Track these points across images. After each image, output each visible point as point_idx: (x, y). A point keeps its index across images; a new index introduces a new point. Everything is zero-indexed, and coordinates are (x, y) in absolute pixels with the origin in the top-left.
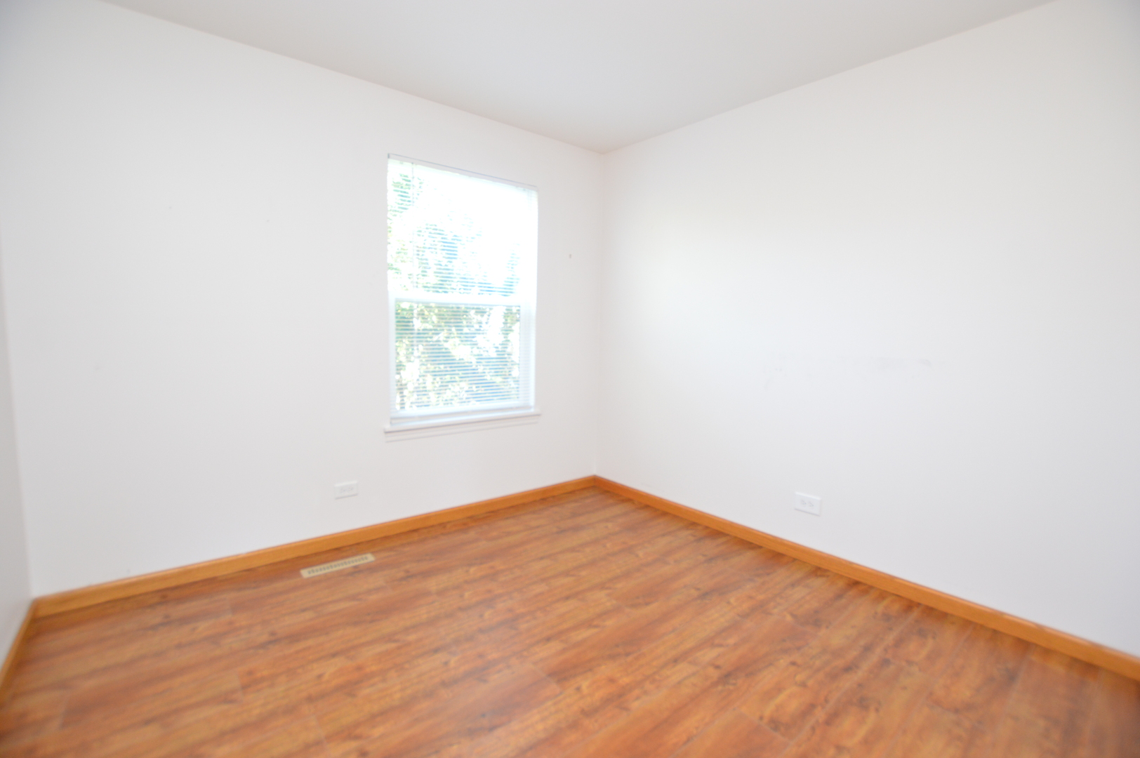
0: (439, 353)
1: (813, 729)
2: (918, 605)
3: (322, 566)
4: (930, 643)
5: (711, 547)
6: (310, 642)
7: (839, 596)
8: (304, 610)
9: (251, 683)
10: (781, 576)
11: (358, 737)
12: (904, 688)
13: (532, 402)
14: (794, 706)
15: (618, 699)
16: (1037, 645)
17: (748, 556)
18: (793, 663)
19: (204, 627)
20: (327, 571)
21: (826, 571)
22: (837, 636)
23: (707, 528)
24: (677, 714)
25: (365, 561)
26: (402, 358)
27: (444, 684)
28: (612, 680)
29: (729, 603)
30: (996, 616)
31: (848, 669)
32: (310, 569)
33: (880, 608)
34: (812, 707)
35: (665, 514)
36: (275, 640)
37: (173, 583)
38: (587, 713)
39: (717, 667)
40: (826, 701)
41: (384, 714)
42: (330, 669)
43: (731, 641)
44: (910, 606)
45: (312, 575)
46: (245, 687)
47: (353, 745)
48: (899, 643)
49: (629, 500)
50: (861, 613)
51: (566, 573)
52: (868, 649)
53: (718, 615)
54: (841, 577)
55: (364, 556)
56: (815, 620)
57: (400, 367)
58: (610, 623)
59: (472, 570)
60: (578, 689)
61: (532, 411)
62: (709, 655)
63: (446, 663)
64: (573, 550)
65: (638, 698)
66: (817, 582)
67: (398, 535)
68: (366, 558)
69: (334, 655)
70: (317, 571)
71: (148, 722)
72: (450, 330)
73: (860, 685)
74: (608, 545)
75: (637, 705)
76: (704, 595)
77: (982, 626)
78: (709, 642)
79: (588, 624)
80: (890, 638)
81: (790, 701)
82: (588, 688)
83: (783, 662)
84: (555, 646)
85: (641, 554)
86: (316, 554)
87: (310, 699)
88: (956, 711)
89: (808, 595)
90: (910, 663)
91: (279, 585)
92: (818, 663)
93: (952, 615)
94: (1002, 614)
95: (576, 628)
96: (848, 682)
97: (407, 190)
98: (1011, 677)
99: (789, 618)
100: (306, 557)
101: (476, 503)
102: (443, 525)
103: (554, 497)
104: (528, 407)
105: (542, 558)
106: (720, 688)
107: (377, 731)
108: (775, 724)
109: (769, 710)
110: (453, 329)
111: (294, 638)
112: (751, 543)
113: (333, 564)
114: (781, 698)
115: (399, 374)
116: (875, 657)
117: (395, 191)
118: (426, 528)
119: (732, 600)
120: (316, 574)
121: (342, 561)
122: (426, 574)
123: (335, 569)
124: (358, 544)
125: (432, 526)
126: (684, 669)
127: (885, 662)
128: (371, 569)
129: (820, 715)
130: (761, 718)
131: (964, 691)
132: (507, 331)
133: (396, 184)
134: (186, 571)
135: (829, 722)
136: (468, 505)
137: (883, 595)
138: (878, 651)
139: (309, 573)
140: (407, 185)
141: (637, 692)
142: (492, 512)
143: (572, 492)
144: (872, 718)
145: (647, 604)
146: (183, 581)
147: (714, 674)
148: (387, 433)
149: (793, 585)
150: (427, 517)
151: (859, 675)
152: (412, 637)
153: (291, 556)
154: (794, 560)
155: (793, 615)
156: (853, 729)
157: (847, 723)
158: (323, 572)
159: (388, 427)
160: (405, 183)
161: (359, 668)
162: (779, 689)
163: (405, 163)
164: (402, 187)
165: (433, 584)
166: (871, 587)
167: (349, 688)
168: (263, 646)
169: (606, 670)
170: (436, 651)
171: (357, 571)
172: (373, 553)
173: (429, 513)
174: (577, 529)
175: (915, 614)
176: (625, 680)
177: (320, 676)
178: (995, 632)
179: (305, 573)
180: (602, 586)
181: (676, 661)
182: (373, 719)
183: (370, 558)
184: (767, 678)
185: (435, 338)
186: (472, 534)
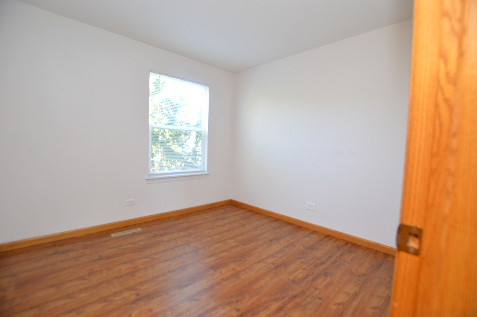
0: (169, 150)
1: (307, 283)
2: (350, 243)
3: (120, 233)
4: (353, 255)
5: (275, 225)
6: (116, 259)
7: (322, 240)
8: (113, 248)
9: (92, 273)
10: (300, 234)
11: (136, 289)
12: (342, 269)
13: (206, 169)
14: (301, 276)
15: (236, 275)
16: (391, 255)
17: (289, 227)
18: (302, 262)
19: (71, 255)
20: (122, 234)
21: (318, 232)
22: (319, 254)
23: (274, 218)
24: (257, 279)
25: (137, 231)
26: (154, 152)
27: (169, 272)
28: (234, 269)
29: (280, 243)
30: (377, 245)
31: (322, 264)
32: (115, 234)
33: (336, 244)
34: (307, 276)
35: (258, 213)
36: (101, 258)
37: (58, 239)
38: (224, 280)
39: (274, 264)
40: (313, 274)
41: (146, 282)
42: (124, 268)
43: (280, 255)
44: (347, 243)
45: (116, 236)
46: (90, 274)
47: (134, 292)
48: (341, 255)
49: (244, 209)
50: (329, 246)
51: (219, 234)
52: (330, 257)
53: (276, 247)
54: (323, 234)
55: (137, 229)
56: (312, 248)
57: (153, 155)
58: (234, 250)
59: (181, 233)
60: (221, 272)
61: (206, 173)
62: (271, 260)
63: (170, 265)
64: (221, 226)
65: (243, 274)
66: (314, 236)
67: (151, 221)
68: (138, 230)
69: (126, 263)
70: (118, 234)
71: (51, 287)
72: (174, 141)
73: (326, 269)
74: (235, 224)
75: (243, 277)
76: (271, 241)
77: (372, 249)
78: (272, 256)
79: (226, 251)
80: (339, 254)
81: (300, 274)
82: (225, 271)
83: (298, 262)
84: (213, 258)
85: (248, 227)
86: (117, 228)
87: (116, 278)
88: (359, 276)
89: (310, 240)
90: (344, 261)
91: (102, 239)
92: (311, 262)
93: (362, 246)
94: (379, 244)
95: (221, 252)
96: (321, 268)
97: (158, 85)
98: (380, 265)
99: (302, 248)
100: (113, 229)
101: (183, 209)
102: (169, 218)
103: (214, 207)
104: (205, 171)
105: (209, 229)
106: (274, 271)
107: (143, 288)
108: (293, 281)
109: (292, 277)
110: (175, 141)
111: (109, 257)
112: (291, 223)
113: (124, 232)
114: (296, 273)
115: (153, 158)
116: (332, 260)
117: (153, 85)
118: (162, 219)
119: (282, 242)
120: (117, 235)
121: (128, 231)
122: (162, 235)
123: (125, 234)
124: (134, 225)
125: (165, 218)
126: (262, 265)
127: (336, 261)
128: (140, 233)
129: (310, 278)
130: (289, 280)
131: (362, 270)
132: (197, 142)
133: (154, 83)
134: (63, 234)
135: (313, 280)
136: (180, 210)
137: (338, 240)
138: (334, 258)
139: (115, 235)
140: (158, 83)
141: (243, 273)
142: (190, 213)
143: (222, 206)
144: (329, 279)
145: (249, 244)
146: (62, 238)
147: (272, 266)
148: (147, 180)
149: (305, 237)
150: (163, 214)
151: (326, 265)
152: (157, 256)
153: (106, 229)
154: (306, 228)
155: (304, 247)
156: (321, 283)
157: (320, 281)
158: (120, 235)
159: (148, 178)
160: (157, 82)
161: (136, 267)
162: (296, 270)
163: (157, 74)
164: (156, 84)
165: (165, 238)
166: (334, 237)
167: (132, 274)
168: (97, 260)
169: (232, 266)
170: (166, 261)
171: (134, 234)
172: (141, 228)
173: (164, 213)
174: (223, 219)
175: (349, 246)
176: (239, 269)
177: (120, 270)
178: (377, 251)
179: (113, 235)
180: (232, 238)
181: (258, 262)
182: (141, 284)
183: (139, 229)
184: (292, 267)
185: (168, 144)
186: (181, 221)
